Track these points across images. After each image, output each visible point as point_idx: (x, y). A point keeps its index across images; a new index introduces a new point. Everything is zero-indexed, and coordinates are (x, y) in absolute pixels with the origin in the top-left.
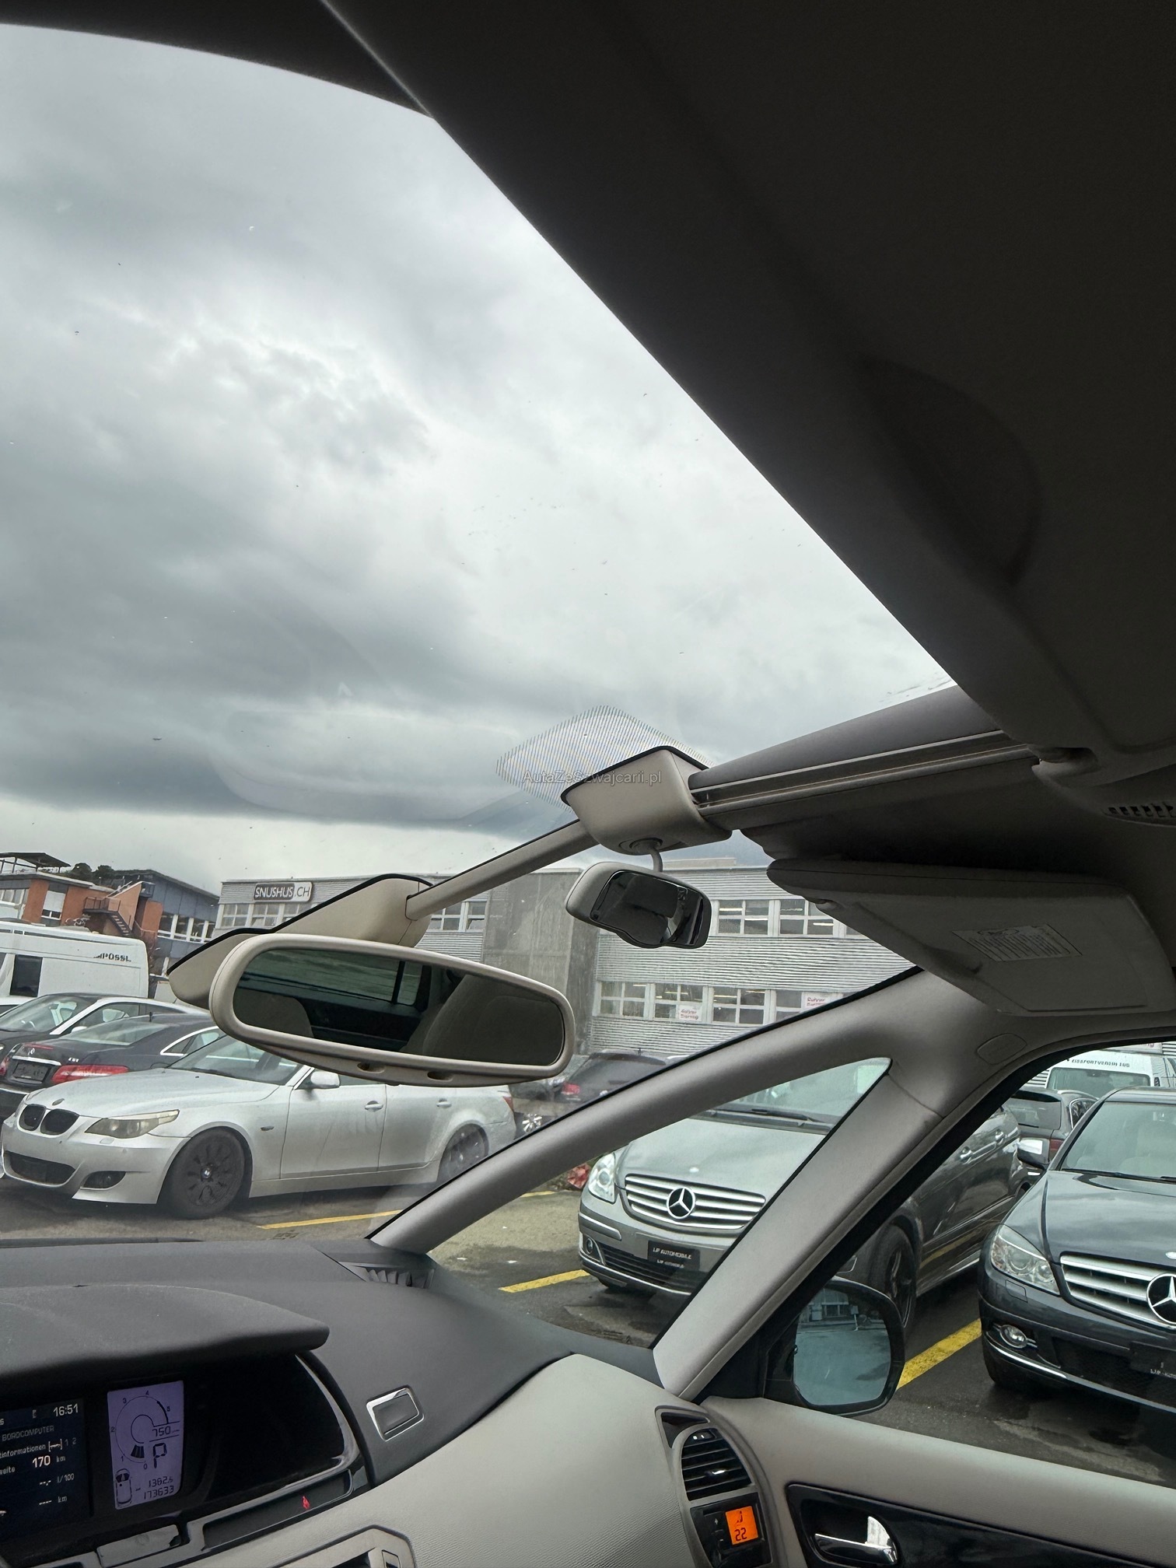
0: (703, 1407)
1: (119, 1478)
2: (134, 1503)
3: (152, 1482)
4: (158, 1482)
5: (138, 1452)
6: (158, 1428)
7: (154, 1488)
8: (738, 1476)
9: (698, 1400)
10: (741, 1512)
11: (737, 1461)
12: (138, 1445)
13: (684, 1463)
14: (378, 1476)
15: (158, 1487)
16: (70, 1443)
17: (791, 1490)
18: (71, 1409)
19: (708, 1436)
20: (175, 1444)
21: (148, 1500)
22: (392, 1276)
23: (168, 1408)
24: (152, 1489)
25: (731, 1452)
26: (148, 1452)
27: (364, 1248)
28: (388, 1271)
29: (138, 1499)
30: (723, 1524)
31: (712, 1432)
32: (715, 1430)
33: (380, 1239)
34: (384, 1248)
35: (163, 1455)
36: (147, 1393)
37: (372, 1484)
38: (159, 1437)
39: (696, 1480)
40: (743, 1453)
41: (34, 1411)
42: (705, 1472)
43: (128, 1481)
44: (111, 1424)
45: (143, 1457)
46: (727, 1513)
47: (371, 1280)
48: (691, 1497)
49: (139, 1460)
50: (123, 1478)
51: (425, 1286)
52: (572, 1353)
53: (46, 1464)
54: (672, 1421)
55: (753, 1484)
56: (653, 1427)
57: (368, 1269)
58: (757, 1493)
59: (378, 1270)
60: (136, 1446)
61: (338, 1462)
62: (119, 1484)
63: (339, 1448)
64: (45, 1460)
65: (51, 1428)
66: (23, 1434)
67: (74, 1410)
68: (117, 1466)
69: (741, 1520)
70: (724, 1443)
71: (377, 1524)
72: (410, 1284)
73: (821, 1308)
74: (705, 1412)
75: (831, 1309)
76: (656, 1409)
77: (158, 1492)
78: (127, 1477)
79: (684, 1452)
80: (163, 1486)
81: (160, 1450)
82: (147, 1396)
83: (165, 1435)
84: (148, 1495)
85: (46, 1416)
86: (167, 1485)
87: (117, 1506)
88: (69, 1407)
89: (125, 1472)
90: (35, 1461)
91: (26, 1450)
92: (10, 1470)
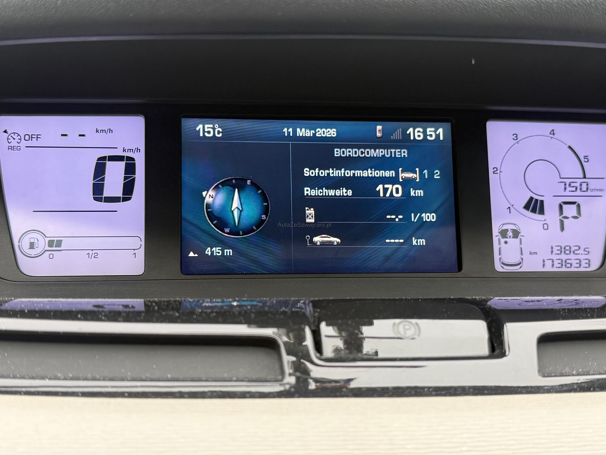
1: (503, 233)
2: (525, 268)
3: (555, 249)
4: (563, 250)
5: (535, 206)
6: (566, 181)
7: (559, 257)
12: (535, 197)
15: (564, 257)
16: (431, 174)
20: (596, 207)
21: (548, 268)
23: (585, 157)
24: (554, 257)
26: (551, 207)
29: (533, 265)
35: (575, 217)
36: (552, 133)
38: (568, 193)
41: (379, 128)
43: (518, 239)
44: (492, 163)
45: (542, 212)
49: (536, 216)
50: (510, 234)
53: (396, 195)
60: (532, 198)
62: (503, 240)
64: (395, 190)
65: (404, 153)
66: (362, 153)
67: (438, 135)
68: (500, 218)
77: (564, 263)
78: (516, 234)
80: (572, 256)
81: (569, 210)
82: (552, 136)
83: (578, 193)
84: (548, 263)
85: (397, 135)
86: (581, 257)
87: (498, 267)
88: (430, 130)
89: (514, 227)
90: (380, 188)
91: (368, 173)
92: (345, 192)
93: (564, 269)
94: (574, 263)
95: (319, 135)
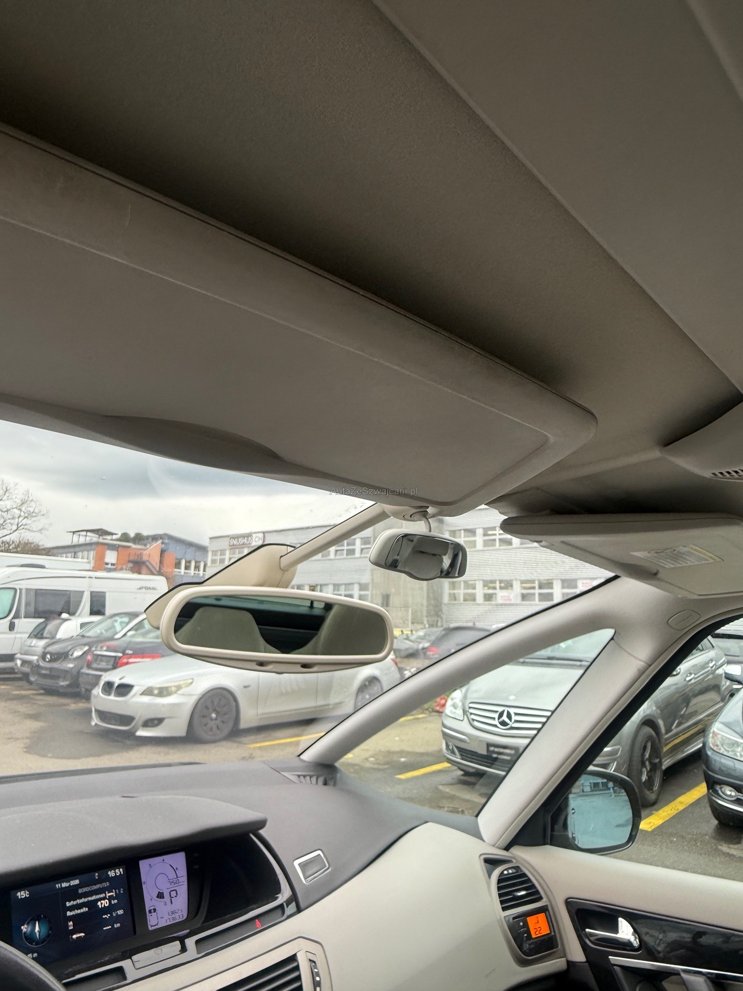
0: (510, 853)
1: (150, 912)
2: (160, 926)
3: (170, 913)
4: (173, 913)
5: (160, 896)
6: (171, 881)
7: (172, 916)
8: (534, 895)
9: (507, 848)
10: (537, 917)
11: (533, 886)
12: (161, 891)
13: (499, 888)
14: (302, 905)
15: (173, 916)
16: (119, 891)
17: (568, 903)
18: (119, 871)
19: (514, 871)
20: (183, 890)
21: (169, 923)
22: (314, 779)
23: (177, 868)
24: (170, 917)
25: (529, 880)
26: (166, 895)
27: (296, 763)
28: (311, 777)
29: (163, 923)
30: (526, 925)
31: (517, 868)
32: (518, 867)
33: (306, 757)
34: (308, 762)
35: (176, 897)
36: (164, 860)
37: (299, 910)
38: (172, 886)
39: (507, 899)
40: (537, 880)
41: (97, 874)
42: (513, 893)
43: (156, 913)
44: (143, 880)
45: (163, 898)
46: (528, 918)
47: (301, 782)
48: (504, 909)
49: (162, 900)
50: (152, 911)
51: (335, 785)
52: (426, 822)
53: (106, 905)
54: (491, 862)
55: (545, 899)
56: (479, 867)
57: (299, 776)
58: (547, 906)
59: (305, 776)
60: (159, 892)
61: (277, 898)
62: (150, 915)
63: (278, 890)
64: (105, 903)
65: (108, 884)
66: (91, 888)
67: (120, 872)
68: (148, 905)
69: (538, 923)
70: (524, 875)
71: (302, 936)
72: (325, 784)
73: (589, 784)
74: (511, 855)
75: (596, 785)
76: (480, 855)
77: (174, 919)
78: (155, 910)
79: (499, 881)
80: (177, 915)
81: (173, 894)
82: (164, 862)
83: (176, 885)
84: (168, 920)
85: (104, 876)
86: (179, 914)
87: (150, 928)
88: (117, 871)
89: (153, 907)
90: (99, 903)
91: (94, 898)
92: (85, 909)
93: (174, 922)
94: (178, 917)
95: (71, 885)
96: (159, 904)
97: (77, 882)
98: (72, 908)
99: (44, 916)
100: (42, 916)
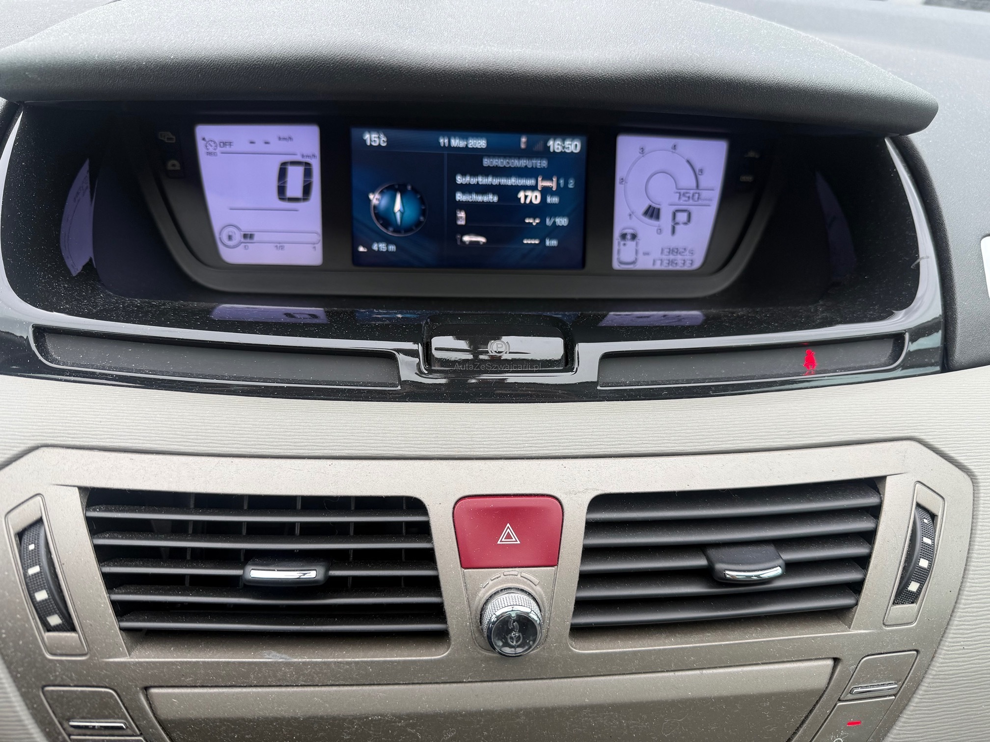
1: (622, 236)
2: (639, 266)
3: (665, 251)
4: (673, 251)
6: (683, 191)
7: (667, 257)
12: (654, 205)
15: (672, 257)
16: (566, 183)
18: (573, 146)
20: (704, 214)
21: (658, 267)
23: (702, 171)
24: (664, 257)
26: (666, 216)
29: (645, 264)
36: (675, 147)
37: (944, 365)
38: (682, 202)
43: (635, 241)
44: (619, 174)
45: (658, 219)
49: (653, 222)
50: (629, 237)
53: (534, 202)
60: (650, 206)
62: (622, 243)
64: (534, 197)
65: (544, 163)
66: (508, 163)
67: (575, 148)
68: (622, 221)
77: (671, 262)
78: (634, 237)
80: (679, 257)
81: (682, 217)
82: (674, 151)
83: (690, 202)
84: (658, 262)
85: (539, 147)
86: (685, 257)
87: (616, 266)
88: (568, 143)
89: (632, 231)
90: (521, 195)
91: (512, 181)
92: (492, 198)
93: (671, 268)
94: (680, 262)
95: (470, 146)
96: (646, 228)
97: (481, 143)
98: (467, 189)
99: (413, 188)
100: (409, 188)
